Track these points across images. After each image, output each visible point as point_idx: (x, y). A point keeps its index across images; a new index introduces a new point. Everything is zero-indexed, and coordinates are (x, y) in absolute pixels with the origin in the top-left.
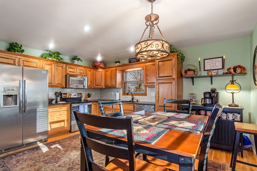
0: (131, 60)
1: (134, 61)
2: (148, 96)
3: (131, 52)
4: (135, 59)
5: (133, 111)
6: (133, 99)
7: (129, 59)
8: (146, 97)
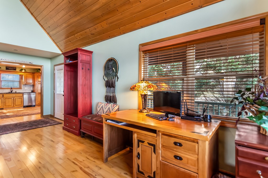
0: (8, 68)
1: (11, 69)
5: (22, 97)
6: (12, 91)
7: (6, 67)
8: (21, 90)
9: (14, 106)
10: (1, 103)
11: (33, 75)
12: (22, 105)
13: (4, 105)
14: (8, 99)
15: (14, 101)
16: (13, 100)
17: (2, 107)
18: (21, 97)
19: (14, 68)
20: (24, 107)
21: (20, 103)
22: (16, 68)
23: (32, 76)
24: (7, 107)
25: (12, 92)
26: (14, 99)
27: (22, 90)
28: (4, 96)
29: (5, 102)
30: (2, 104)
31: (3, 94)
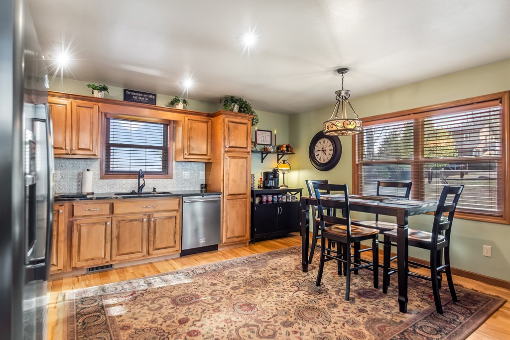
0: (133, 94)
1: (140, 98)
2: (176, 180)
3: (186, 91)
4: (145, 96)
5: (177, 211)
6: (143, 186)
7: (125, 91)
8: (170, 180)
9: (148, 253)
10: (105, 243)
11: (209, 123)
12: (178, 247)
13: (114, 252)
14: (131, 221)
15: (152, 230)
16: (145, 225)
17: (108, 258)
18: (174, 214)
19: (151, 96)
20: (185, 253)
21: (172, 237)
22: (155, 95)
23: (205, 125)
24: (126, 257)
25: (144, 190)
26: (149, 221)
27: (174, 180)
28: (116, 211)
29: (118, 237)
30: (109, 245)
31: (111, 201)
